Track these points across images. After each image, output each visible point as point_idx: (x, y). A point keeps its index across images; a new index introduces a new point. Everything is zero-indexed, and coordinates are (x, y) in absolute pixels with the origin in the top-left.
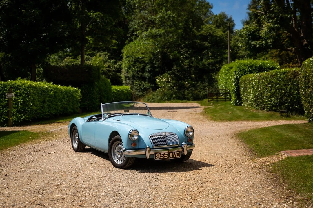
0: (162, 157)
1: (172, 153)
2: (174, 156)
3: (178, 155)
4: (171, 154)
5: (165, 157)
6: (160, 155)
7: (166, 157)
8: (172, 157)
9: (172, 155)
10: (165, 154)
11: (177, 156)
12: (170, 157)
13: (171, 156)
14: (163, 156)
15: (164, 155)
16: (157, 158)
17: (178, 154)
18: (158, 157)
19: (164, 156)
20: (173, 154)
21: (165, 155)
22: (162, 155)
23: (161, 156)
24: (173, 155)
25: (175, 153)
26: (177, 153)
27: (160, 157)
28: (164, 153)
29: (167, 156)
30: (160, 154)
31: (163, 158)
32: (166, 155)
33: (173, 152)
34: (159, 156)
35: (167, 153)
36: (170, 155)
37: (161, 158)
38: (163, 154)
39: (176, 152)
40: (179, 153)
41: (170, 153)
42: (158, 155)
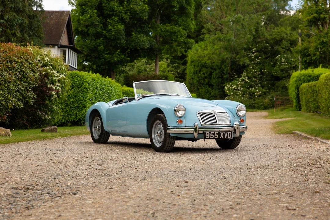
2: (226, 137)
4: (222, 134)
5: (215, 137)
7: (216, 136)
8: (223, 138)
11: (229, 137)
12: (221, 138)
13: (222, 136)
14: (213, 135)
15: (214, 134)
16: (206, 137)
17: (230, 134)
18: (208, 136)
20: (224, 133)
21: (215, 135)
22: (212, 134)
23: (211, 135)
24: (224, 135)
25: (226, 132)
28: (215, 132)
29: (217, 135)
32: (216, 134)
35: (218, 133)
37: (211, 137)
39: (228, 132)
42: (208, 134)
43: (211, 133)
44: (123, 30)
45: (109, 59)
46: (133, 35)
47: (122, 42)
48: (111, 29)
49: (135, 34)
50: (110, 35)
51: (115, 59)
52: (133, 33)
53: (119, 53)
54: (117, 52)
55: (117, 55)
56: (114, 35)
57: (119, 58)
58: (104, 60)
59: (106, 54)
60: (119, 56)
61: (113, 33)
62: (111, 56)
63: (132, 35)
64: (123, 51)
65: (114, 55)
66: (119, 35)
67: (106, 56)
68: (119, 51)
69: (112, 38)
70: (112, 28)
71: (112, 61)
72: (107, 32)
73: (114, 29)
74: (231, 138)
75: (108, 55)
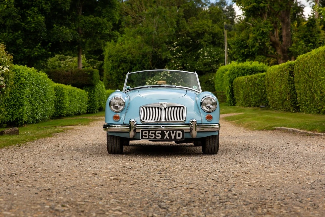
0: (152, 136)
1: (168, 132)
3: (179, 136)
4: (167, 134)
5: (157, 137)
7: (158, 136)
8: (168, 138)
10: (157, 132)
11: (177, 138)
12: (165, 138)
13: (167, 136)
14: (154, 135)
15: (155, 134)
16: (144, 137)
17: (179, 134)
18: (146, 136)
19: (155, 136)
21: (157, 134)
23: (150, 134)
24: (169, 135)
25: (173, 132)
26: (178, 132)
27: (149, 136)
28: (156, 131)
29: (160, 135)
30: (149, 131)
31: (153, 138)
32: (158, 133)
33: (170, 131)
34: (147, 135)
35: (160, 132)
36: (165, 135)
37: (150, 138)
38: (154, 132)
39: (176, 131)
40: (181, 133)
41: (165, 132)
42: (146, 133)
43: (151, 132)
44: (44, 22)
45: (28, 54)
46: (55, 27)
47: (43, 34)
48: (30, 21)
49: (57, 26)
50: (29, 27)
51: (36, 53)
52: (55, 25)
53: (40, 47)
54: (38, 46)
55: (38, 49)
56: (34, 27)
57: (40, 52)
58: (23, 54)
59: (25, 48)
60: (39, 50)
61: (33, 25)
62: (31, 50)
63: (53, 27)
64: (44, 44)
65: (34, 49)
66: (40, 27)
67: (25, 50)
68: (40, 44)
69: (32, 31)
70: (32, 20)
71: (32, 55)
72: (26, 24)
73: (34, 20)
74: (182, 138)
75: (28, 49)
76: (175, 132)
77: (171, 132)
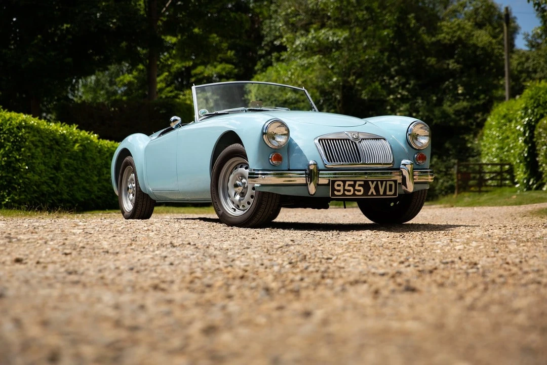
0: (349, 191)
1: (375, 183)
2: (382, 193)
3: (390, 190)
4: (372, 186)
5: (356, 193)
6: (344, 186)
7: (360, 191)
8: (375, 194)
9: (375, 188)
10: (358, 183)
11: (388, 193)
12: (370, 193)
13: (372, 190)
14: (351, 188)
15: (353, 186)
16: (336, 192)
17: (391, 186)
18: (339, 191)
19: (355, 190)
20: (377, 185)
21: (357, 188)
22: (349, 185)
23: (347, 188)
24: (377, 188)
25: (382, 182)
26: (388, 183)
27: (344, 190)
28: (355, 182)
29: (361, 188)
30: (344, 182)
31: (351, 193)
32: (360, 185)
33: (377, 181)
34: (341, 188)
35: (362, 183)
36: (370, 188)
37: (346, 193)
38: (352, 183)
39: (386, 181)
40: (392, 183)
41: (370, 183)
42: (339, 185)
43: (348, 183)
74: (395, 194)
76: (384, 182)
77: (379, 183)
